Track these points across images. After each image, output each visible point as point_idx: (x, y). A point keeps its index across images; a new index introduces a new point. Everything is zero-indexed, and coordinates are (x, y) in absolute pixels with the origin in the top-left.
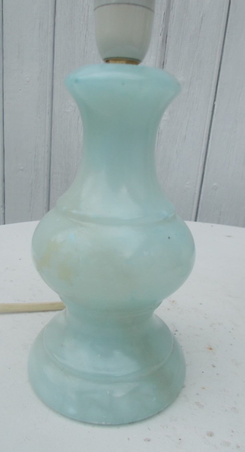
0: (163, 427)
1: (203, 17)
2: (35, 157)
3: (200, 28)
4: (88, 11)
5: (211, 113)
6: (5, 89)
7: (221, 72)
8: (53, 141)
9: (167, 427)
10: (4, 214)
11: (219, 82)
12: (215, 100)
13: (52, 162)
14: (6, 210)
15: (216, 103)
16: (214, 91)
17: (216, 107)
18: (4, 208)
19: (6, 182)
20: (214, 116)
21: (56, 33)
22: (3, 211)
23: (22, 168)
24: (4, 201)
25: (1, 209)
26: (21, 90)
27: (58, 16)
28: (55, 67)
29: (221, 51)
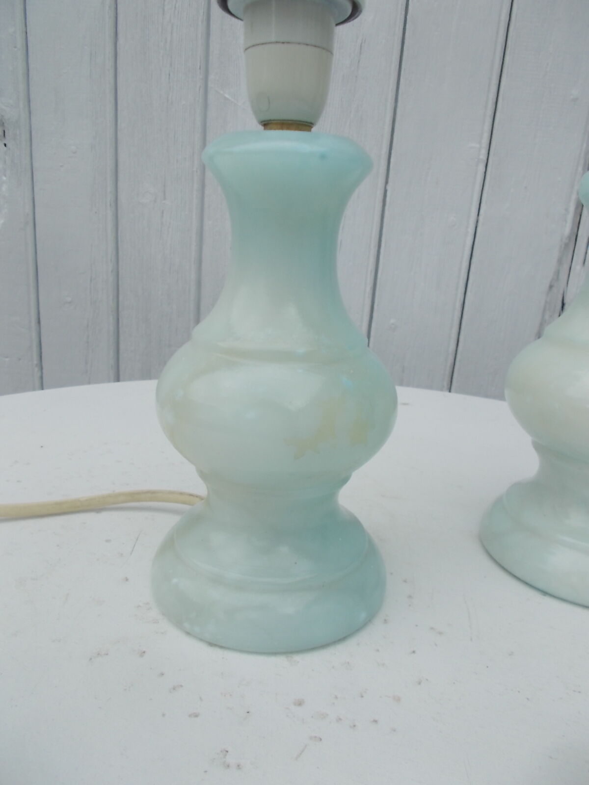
0: (225, 696)
1: (362, 43)
2: (91, 281)
3: (359, 62)
4: (172, 33)
5: (381, 204)
6: (35, 165)
7: (395, 134)
8: (120, 253)
9: (231, 695)
10: (41, 378)
11: (393, 151)
12: (387, 182)
13: (120, 289)
14: (44, 371)
15: (389, 188)
16: (385, 167)
17: (389, 194)
18: (42, 368)
19: (42, 323)
20: (387, 208)
21: (119, 70)
22: (39, 374)
23: (69, 299)
24: (41, 357)
25: (36, 369)
26: (61, 166)
27: (121, 41)
28: (119, 127)
29: (394, 101)
